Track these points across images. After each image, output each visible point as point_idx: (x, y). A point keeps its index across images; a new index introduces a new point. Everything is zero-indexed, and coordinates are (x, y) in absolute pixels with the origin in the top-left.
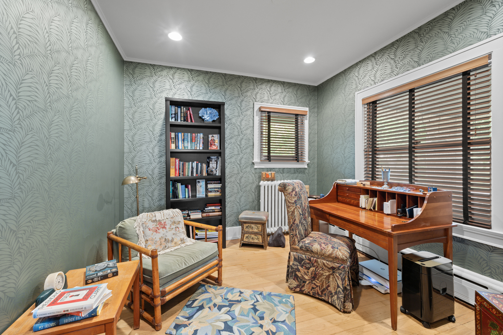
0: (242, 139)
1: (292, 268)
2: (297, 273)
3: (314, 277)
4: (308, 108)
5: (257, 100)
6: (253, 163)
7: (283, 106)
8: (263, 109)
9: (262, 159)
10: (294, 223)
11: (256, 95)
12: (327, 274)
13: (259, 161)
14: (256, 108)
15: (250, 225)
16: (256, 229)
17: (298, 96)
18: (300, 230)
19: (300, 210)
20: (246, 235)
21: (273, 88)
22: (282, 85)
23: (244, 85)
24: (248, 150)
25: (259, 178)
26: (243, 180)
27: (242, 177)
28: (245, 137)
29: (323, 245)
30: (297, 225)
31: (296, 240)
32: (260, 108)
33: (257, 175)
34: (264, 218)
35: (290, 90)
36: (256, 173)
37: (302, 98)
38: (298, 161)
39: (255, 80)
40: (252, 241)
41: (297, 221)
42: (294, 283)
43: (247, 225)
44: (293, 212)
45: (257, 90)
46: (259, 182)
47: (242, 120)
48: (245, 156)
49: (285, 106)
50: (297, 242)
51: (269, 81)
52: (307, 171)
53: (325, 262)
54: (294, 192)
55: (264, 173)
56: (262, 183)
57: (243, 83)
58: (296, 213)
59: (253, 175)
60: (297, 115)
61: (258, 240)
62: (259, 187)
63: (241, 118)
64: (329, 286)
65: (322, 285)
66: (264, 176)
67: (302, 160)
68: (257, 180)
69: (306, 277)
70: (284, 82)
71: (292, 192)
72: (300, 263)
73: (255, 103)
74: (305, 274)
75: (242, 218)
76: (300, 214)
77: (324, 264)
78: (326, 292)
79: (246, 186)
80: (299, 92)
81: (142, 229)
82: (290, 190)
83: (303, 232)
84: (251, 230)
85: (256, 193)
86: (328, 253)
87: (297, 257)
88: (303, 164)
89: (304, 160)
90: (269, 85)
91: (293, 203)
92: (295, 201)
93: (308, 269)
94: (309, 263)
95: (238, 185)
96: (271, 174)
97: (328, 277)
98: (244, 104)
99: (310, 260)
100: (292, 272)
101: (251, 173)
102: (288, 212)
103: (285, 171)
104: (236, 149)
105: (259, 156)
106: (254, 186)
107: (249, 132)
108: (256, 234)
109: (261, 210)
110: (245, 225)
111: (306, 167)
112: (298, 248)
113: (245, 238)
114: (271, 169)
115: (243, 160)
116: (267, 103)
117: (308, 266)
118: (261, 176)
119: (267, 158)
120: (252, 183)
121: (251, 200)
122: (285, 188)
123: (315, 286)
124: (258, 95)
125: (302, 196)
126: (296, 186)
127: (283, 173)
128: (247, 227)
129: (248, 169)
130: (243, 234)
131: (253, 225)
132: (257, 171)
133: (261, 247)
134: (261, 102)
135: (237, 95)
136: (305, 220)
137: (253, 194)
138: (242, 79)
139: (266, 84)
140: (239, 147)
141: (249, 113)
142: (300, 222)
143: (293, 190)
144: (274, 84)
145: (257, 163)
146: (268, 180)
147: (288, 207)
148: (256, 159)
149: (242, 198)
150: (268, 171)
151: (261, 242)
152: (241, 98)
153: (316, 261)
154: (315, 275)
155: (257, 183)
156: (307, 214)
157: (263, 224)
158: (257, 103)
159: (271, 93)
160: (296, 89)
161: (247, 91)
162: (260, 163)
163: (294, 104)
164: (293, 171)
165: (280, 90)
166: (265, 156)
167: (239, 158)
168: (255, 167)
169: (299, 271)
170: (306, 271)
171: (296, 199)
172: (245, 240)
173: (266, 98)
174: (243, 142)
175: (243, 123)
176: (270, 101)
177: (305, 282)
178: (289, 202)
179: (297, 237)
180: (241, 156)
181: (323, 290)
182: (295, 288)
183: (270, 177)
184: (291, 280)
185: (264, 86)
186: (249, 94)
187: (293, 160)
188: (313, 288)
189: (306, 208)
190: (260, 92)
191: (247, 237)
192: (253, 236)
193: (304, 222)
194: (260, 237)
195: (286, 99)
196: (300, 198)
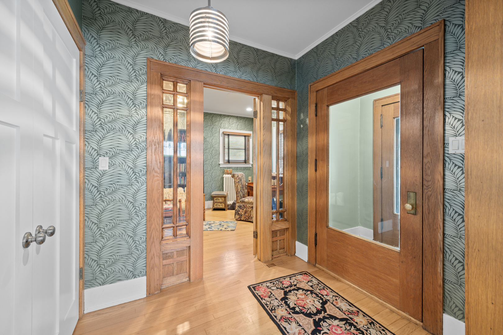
0: (213, 150)
1: (237, 210)
2: (239, 212)
3: (245, 213)
4: (252, 132)
5: (221, 127)
6: (219, 164)
7: (237, 130)
8: (225, 133)
9: (225, 162)
10: (238, 191)
11: (221, 124)
12: (250, 210)
13: (223, 163)
14: (221, 132)
15: (218, 198)
16: (221, 200)
17: (246, 124)
18: (241, 194)
19: (241, 186)
20: (215, 204)
21: (231, 120)
22: (236, 118)
23: (214, 118)
24: (216, 157)
25: (223, 173)
26: (213, 174)
27: (213, 172)
28: (214, 149)
29: (249, 199)
30: (239, 192)
31: (239, 198)
32: (223, 132)
33: (221, 171)
34: (226, 194)
35: (241, 121)
36: (221, 170)
37: (248, 126)
38: (246, 163)
39: (221, 115)
40: (219, 207)
41: (239, 190)
42: (237, 217)
43: (216, 198)
44: (237, 186)
45: (221, 121)
46: (223, 175)
47: (213, 139)
48: (214, 160)
49: (238, 131)
50: (239, 199)
51: (228, 116)
52: (251, 169)
53: (249, 205)
54: (238, 178)
55: (226, 170)
56: (225, 176)
57: (213, 118)
58: (239, 187)
59: (219, 171)
60: (245, 136)
61: (222, 206)
62: (223, 178)
63: (212, 138)
64: (251, 215)
65: (249, 215)
66: (226, 172)
67: (248, 163)
68: (222, 174)
69: (243, 213)
70: (237, 116)
71: (237, 177)
72: (240, 208)
73: (220, 129)
74: (242, 212)
75: (213, 195)
76: (241, 187)
77: (249, 206)
78: (250, 218)
79: (215, 178)
80: (246, 122)
81: (167, 195)
82: (236, 177)
83: (242, 195)
84: (218, 201)
85: (221, 182)
86: (250, 202)
87: (239, 206)
88: (249, 165)
89: (250, 162)
90: (229, 118)
91: (237, 182)
92: (239, 182)
93: (243, 209)
94: (243, 207)
95: (211, 177)
96: (230, 170)
97: (251, 211)
98: (214, 129)
99: (244, 206)
100: (237, 212)
101: (218, 170)
102: (235, 186)
103: (238, 169)
104: (209, 156)
105: (223, 160)
106: (220, 178)
107: (217, 146)
108: (221, 203)
109: (224, 191)
110: (215, 198)
111: (251, 166)
112: (239, 201)
113: (215, 205)
114: (230, 168)
115: (213, 162)
116: (228, 129)
117: (243, 208)
118: (224, 172)
119: (227, 161)
120: (218, 176)
121: (218, 186)
122: (234, 176)
123: (246, 216)
124: (222, 124)
125: (242, 180)
126: (239, 175)
127: (237, 170)
128: (216, 199)
129: (216, 168)
130: (214, 203)
131: (219, 198)
132: (222, 169)
133: (224, 210)
134: (224, 129)
135: (210, 124)
136: (243, 190)
137: (219, 182)
138: (212, 115)
139: (227, 118)
140: (211, 155)
141: (217, 135)
142: (240, 191)
143: (238, 177)
144: (232, 118)
145: (222, 164)
146: (228, 174)
147: (235, 184)
148: (221, 162)
149: (213, 184)
150: (228, 169)
151: (224, 207)
152: (212, 126)
153: (246, 206)
154: (246, 211)
155: (222, 176)
156: (244, 188)
157: (225, 197)
158: (222, 129)
159: (230, 123)
160: (245, 120)
161: (215, 122)
162: (223, 164)
163: (244, 129)
164: (243, 169)
165: (235, 121)
166: (227, 160)
167: (211, 161)
168: (221, 166)
169: (239, 211)
170: (242, 211)
171: (239, 181)
172: (215, 206)
173: (227, 126)
174: (213, 152)
175: (213, 141)
176: (229, 128)
177: (242, 215)
178: (236, 182)
179: (239, 197)
180: (212, 160)
181: (249, 217)
182: (238, 219)
183: (229, 172)
184: (236, 216)
185: (225, 119)
186: (217, 124)
187: (243, 162)
188: (245, 217)
189: (244, 185)
190: (223, 122)
191: (216, 205)
192: (219, 204)
193: (243, 191)
194: (223, 204)
195: (239, 126)
196: (241, 180)
